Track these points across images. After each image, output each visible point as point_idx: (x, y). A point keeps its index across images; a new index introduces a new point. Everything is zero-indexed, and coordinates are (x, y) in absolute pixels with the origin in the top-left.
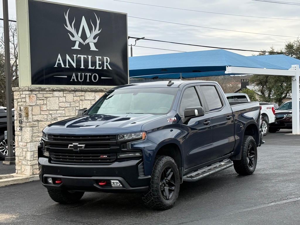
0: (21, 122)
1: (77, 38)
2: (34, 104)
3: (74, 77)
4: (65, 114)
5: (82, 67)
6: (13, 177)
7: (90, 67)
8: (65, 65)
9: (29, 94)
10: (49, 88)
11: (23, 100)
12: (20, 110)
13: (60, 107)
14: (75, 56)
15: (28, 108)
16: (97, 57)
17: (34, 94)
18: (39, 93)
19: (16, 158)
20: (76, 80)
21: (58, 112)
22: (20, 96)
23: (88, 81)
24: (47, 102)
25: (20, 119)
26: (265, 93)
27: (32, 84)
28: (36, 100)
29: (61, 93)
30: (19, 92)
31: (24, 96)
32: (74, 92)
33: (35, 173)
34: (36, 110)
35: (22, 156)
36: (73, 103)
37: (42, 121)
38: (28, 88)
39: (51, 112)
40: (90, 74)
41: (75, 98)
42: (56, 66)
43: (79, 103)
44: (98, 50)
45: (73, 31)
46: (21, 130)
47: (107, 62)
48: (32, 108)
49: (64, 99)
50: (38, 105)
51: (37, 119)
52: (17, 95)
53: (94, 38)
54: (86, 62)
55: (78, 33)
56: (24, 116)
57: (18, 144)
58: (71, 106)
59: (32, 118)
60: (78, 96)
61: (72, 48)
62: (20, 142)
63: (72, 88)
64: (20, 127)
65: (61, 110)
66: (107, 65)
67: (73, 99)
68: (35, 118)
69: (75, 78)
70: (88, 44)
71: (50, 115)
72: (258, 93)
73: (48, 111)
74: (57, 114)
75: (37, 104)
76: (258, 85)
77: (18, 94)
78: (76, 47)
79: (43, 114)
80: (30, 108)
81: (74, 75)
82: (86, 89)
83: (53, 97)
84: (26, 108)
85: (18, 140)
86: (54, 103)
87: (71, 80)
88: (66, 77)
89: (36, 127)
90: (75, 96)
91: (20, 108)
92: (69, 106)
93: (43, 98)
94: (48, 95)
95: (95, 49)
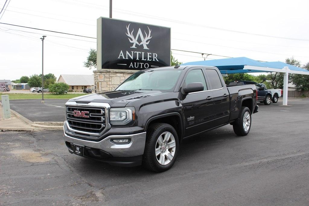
1: (135, 41)
2: (103, 81)
5: (138, 59)
7: (143, 59)
8: (125, 57)
9: (99, 74)
10: (113, 71)
14: (132, 52)
17: (103, 75)
18: (106, 74)
20: (133, 67)
23: (141, 67)
24: (111, 80)
25: (96, 90)
27: (102, 68)
28: (104, 78)
30: (95, 73)
31: (97, 76)
34: (104, 84)
38: (100, 71)
39: (114, 86)
40: (143, 63)
42: (119, 58)
44: (149, 49)
45: (132, 37)
47: (155, 56)
49: (123, 78)
50: (105, 81)
51: (105, 90)
53: (147, 41)
54: (140, 55)
55: (135, 38)
59: (101, 89)
61: (131, 47)
66: (155, 59)
69: (132, 65)
70: (142, 45)
73: (112, 85)
78: (134, 47)
79: (109, 87)
80: (100, 83)
83: (116, 77)
84: (98, 83)
86: (116, 80)
87: (130, 67)
88: (126, 65)
91: (95, 83)
93: (109, 77)
94: (113, 75)
95: (147, 48)
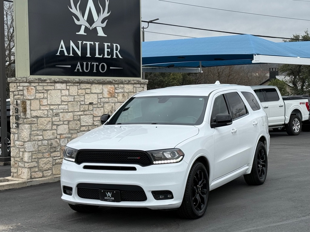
0: (17, 118)
1: (83, 22)
2: (33, 98)
3: (78, 67)
4: (68, 109)
5: (88, 55)
6: (8, 180)
7: (97, 56)
8: (69, 53)
9: (27, 86)
10: (50, 79)
11: (21, 93)
12: (17, 104)
13: (62, 101)
14: (80, 42)
15: (26, 103)
16: (106, 44)
17: (33, 86)
18: (39, 85)
19: (12, 159)
20: (81, 71)
21: (60, 106)
22: (17, 88)
23: (95, 71)
24: (47, 95)
25: (17, 114)
26: (297, 84)
27: (31, 74)
28: (35, 93)
29: (63, 86)
30: (16, 83)
31: (21, 88)
32: (78, 84)
33: (33, 177)
34: (35, 104)
35: (19, 157)
36: (78, 97)
37: (42, 117)
38: (26, 79)
39: (52, 107)
40: (98, 63)
41: (80, 91)
42: (58, 54)
43: (85, 97)
44: (106, 36)
45: (78, 13)
46: (17, 127)
47: (117, 50)
48: (31, 103)
49: (67, 92)
50: (37, 99)
51: (36, 115)
52: (13, 87)
53: (103, 22)
54: (93, 48)
55: (83, 16)
56: (21, 111)
57: (14, 143)
58: (75, 100)
59: (31, 114)
60: (83, 89)
61: (77, 33)
62: (16, 141)
63: (76, 80)
64: (16, 123)
65: (64, 105)
66: (116, 53)
67: (78, 92)
68: (34, 114)
69: (80, 68)
70: (95, 28)
71: (51, 111)
72: (289, 84)
73: (49, 106)
74: (58, 109)
75: (36, 97)
76: (289, 75)
77: (15, 86)
78: (82, 32)
79: (43, 109)
80: (28, 103)
81: (79, 64)
82: (92, 81)
83: (54, 89)
84: (24, 103)
85: (14, 138)
86: (55, 97)
87: (76, 70)
88: (70, 66)
89: (35, 124)
90: (79, 88)
91: (17, 101)
92: (73, 100)
93: (43, 91)
94: (49, 88)
95: (103, 35)
